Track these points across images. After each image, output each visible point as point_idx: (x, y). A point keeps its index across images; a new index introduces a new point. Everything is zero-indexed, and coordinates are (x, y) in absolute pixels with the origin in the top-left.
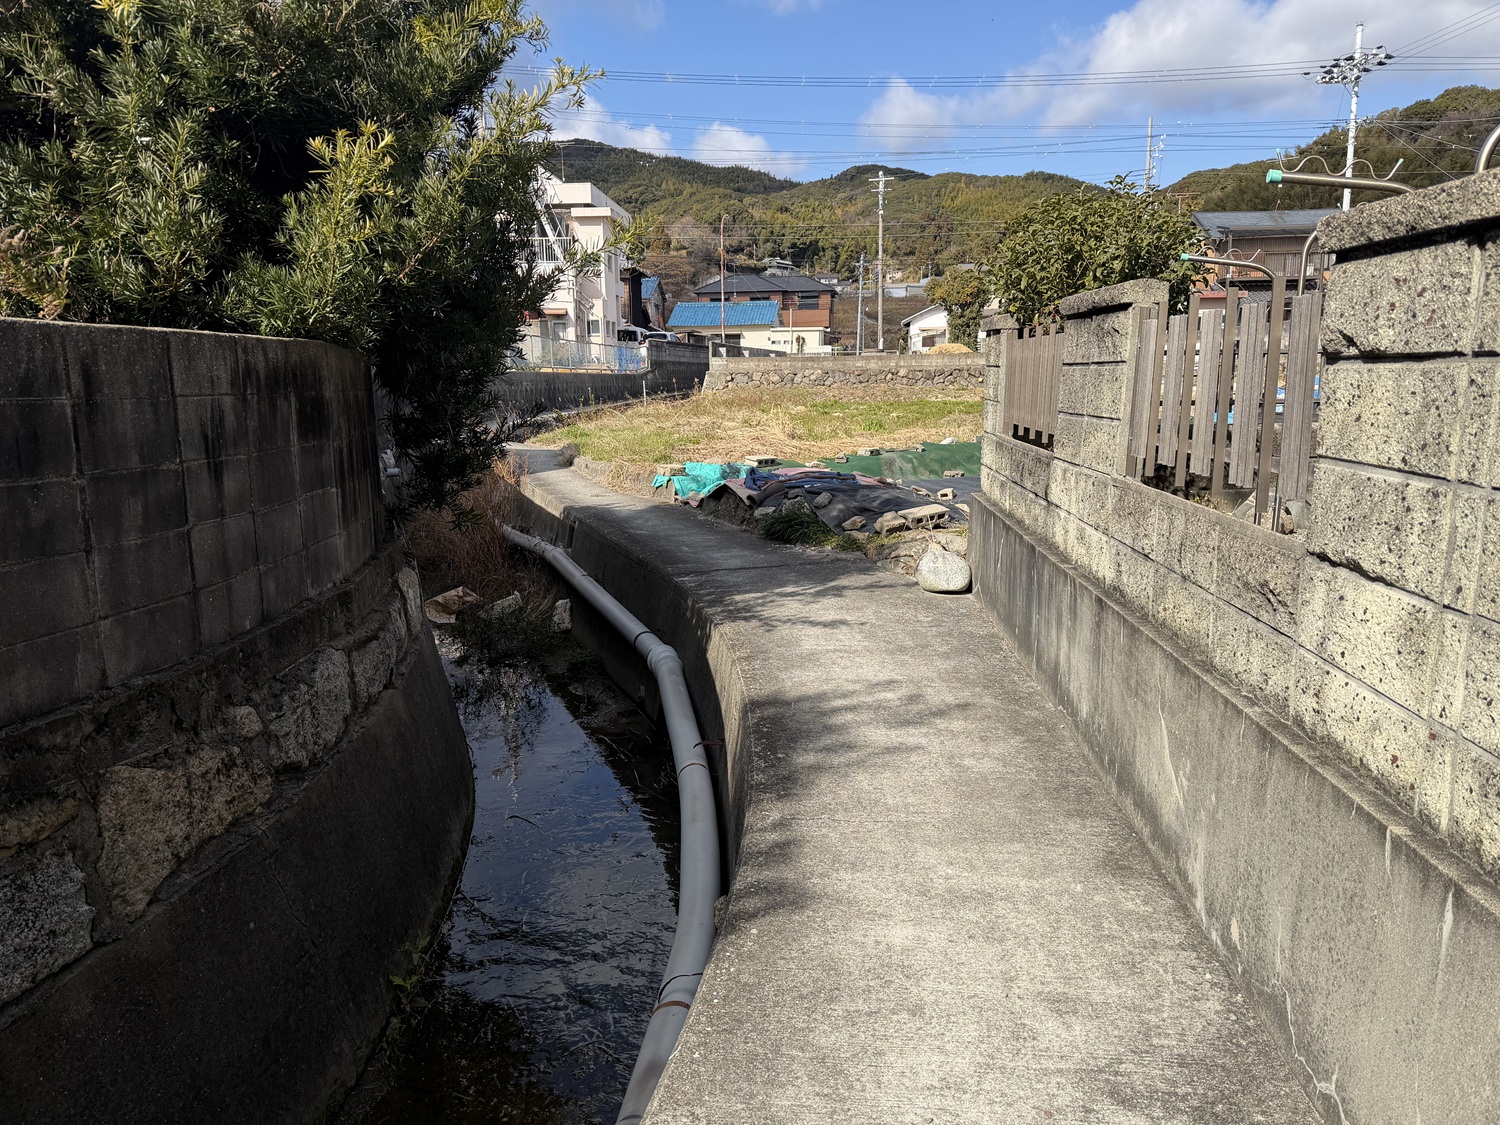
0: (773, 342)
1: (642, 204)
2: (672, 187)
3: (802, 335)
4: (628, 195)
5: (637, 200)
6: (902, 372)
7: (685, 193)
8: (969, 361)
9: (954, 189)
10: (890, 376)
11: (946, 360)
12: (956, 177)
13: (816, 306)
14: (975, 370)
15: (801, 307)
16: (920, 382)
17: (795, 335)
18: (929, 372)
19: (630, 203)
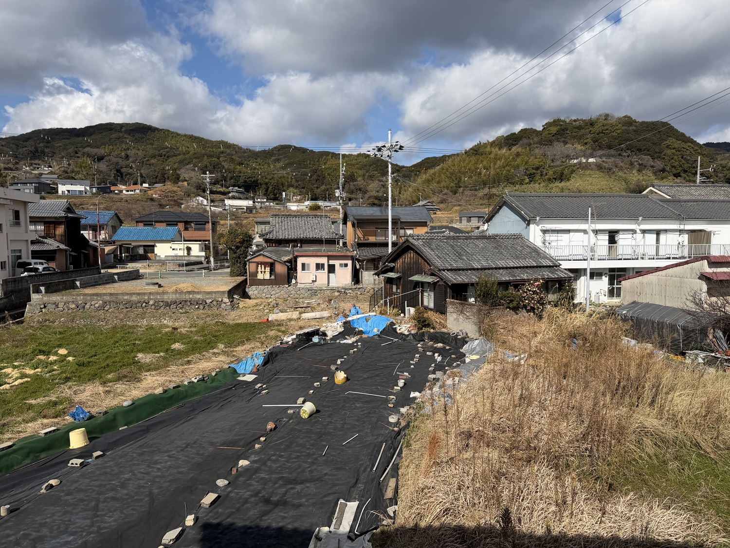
0: (173, 249)
1: (168, 157)
2: (184, 150)
3: (190, 246)
4: (160, 153)
5: (165, 155)
6: (151, 302)
7: (191, 153)
8: (191, 296)
9: (325, 159)
10: (144, 304)
11: (177, 295)
12: (327, 154)
13: (204, 229)
14: (194, 301)
15: (196, 229)
16: (162, 308)
17: (186, 246)
18: (167, 302)
19: (161, 156)
